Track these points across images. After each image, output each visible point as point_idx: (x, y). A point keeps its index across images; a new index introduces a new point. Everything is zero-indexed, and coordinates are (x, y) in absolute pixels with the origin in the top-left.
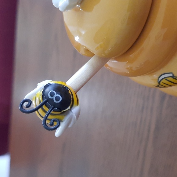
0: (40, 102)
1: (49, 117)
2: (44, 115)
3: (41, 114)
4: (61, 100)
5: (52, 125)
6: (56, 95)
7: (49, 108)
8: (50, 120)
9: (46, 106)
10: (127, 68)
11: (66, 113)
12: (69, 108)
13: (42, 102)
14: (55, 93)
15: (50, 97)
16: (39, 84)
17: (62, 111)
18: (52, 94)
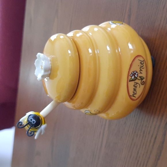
0: (26, 123)
1: (30, 130)
2: (28, 128)
3: (27, 128)
4: (35, 122)
5: (31, 134)
6: (33, 120)
7: (30, 126)
8: (30, 131)
9: (29, 125)
10: (73, 106)
11: (38, 128)
12: (40, 126)
13: (27, 123)
14: (33, 119)
15: (31, 121)
16: (27, 114)
17: (37, 127)
18: (31, 120)
